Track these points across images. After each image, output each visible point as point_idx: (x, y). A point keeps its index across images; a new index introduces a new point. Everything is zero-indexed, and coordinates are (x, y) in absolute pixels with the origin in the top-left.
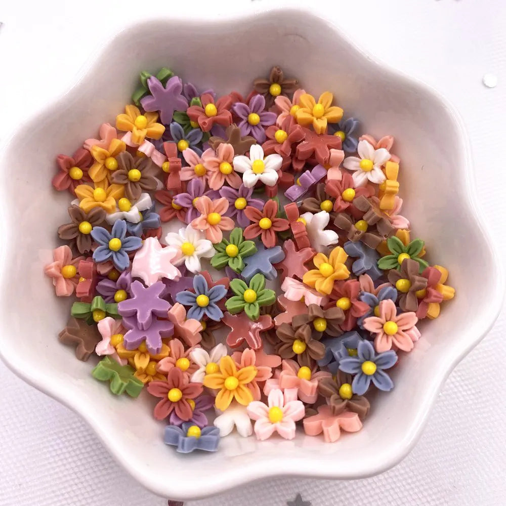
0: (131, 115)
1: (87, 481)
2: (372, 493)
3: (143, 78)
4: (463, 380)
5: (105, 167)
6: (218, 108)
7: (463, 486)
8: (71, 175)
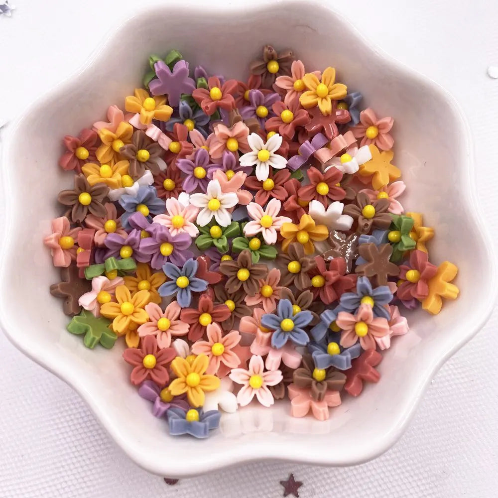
0: (139, 98)
1: (86, 454)
2: (363, 476)
3: (151, 62)
4: (456, 369)
5: (112, 148)
6: (223, 92)
7: (453, 472)
8: (77, 155)
